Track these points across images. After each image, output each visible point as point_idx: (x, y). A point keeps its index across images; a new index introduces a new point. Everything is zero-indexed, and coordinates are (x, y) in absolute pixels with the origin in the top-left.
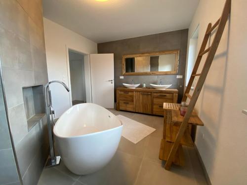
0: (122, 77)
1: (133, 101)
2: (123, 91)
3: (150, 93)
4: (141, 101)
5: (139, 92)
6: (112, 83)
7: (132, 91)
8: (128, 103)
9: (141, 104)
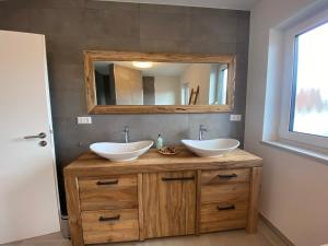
0: (85, 120)
1: (136, 206)
2: (93, 177)
3: (189, 175)
4: (163, 202)
5: (157, 173)
6: (43, 144)
7: (131, 172)
8: (117, 218)
9: (163, 209)
